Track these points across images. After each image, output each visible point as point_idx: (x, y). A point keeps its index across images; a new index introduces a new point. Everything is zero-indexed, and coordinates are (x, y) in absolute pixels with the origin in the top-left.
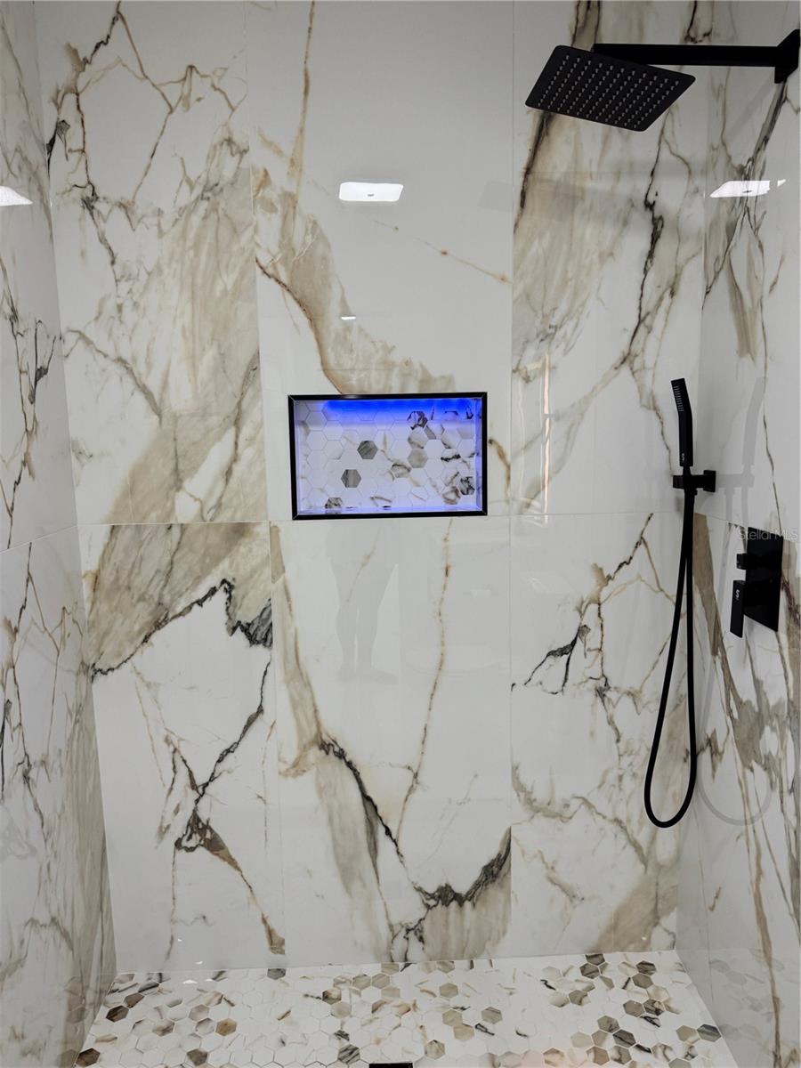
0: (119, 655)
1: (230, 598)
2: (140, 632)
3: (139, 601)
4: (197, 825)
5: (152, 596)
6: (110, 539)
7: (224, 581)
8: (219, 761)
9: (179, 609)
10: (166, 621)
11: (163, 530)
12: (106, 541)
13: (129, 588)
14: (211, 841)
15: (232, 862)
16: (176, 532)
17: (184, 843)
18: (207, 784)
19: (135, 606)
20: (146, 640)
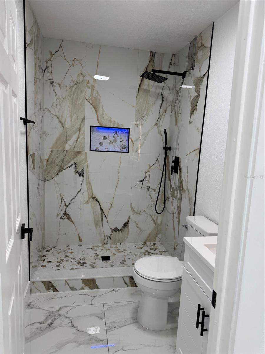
0: (52, 177)
1: (76, 166)
2: (56, 172)
3: (56, 166)
4: (65, 214)
5: (59, 165)
6: (51, 152)
7: (75, 163)
8: (71, 200)
9: (65, 168)
10: (62, 170)
11: (62, 151)
12: (50, 153)
13: (54, 163)
14: (68, 217)
15: (72, 222)
16: (65, 152)
17: (62, 218)
18: (68, 205)
19: (55, 167)
20: (57, 174)
